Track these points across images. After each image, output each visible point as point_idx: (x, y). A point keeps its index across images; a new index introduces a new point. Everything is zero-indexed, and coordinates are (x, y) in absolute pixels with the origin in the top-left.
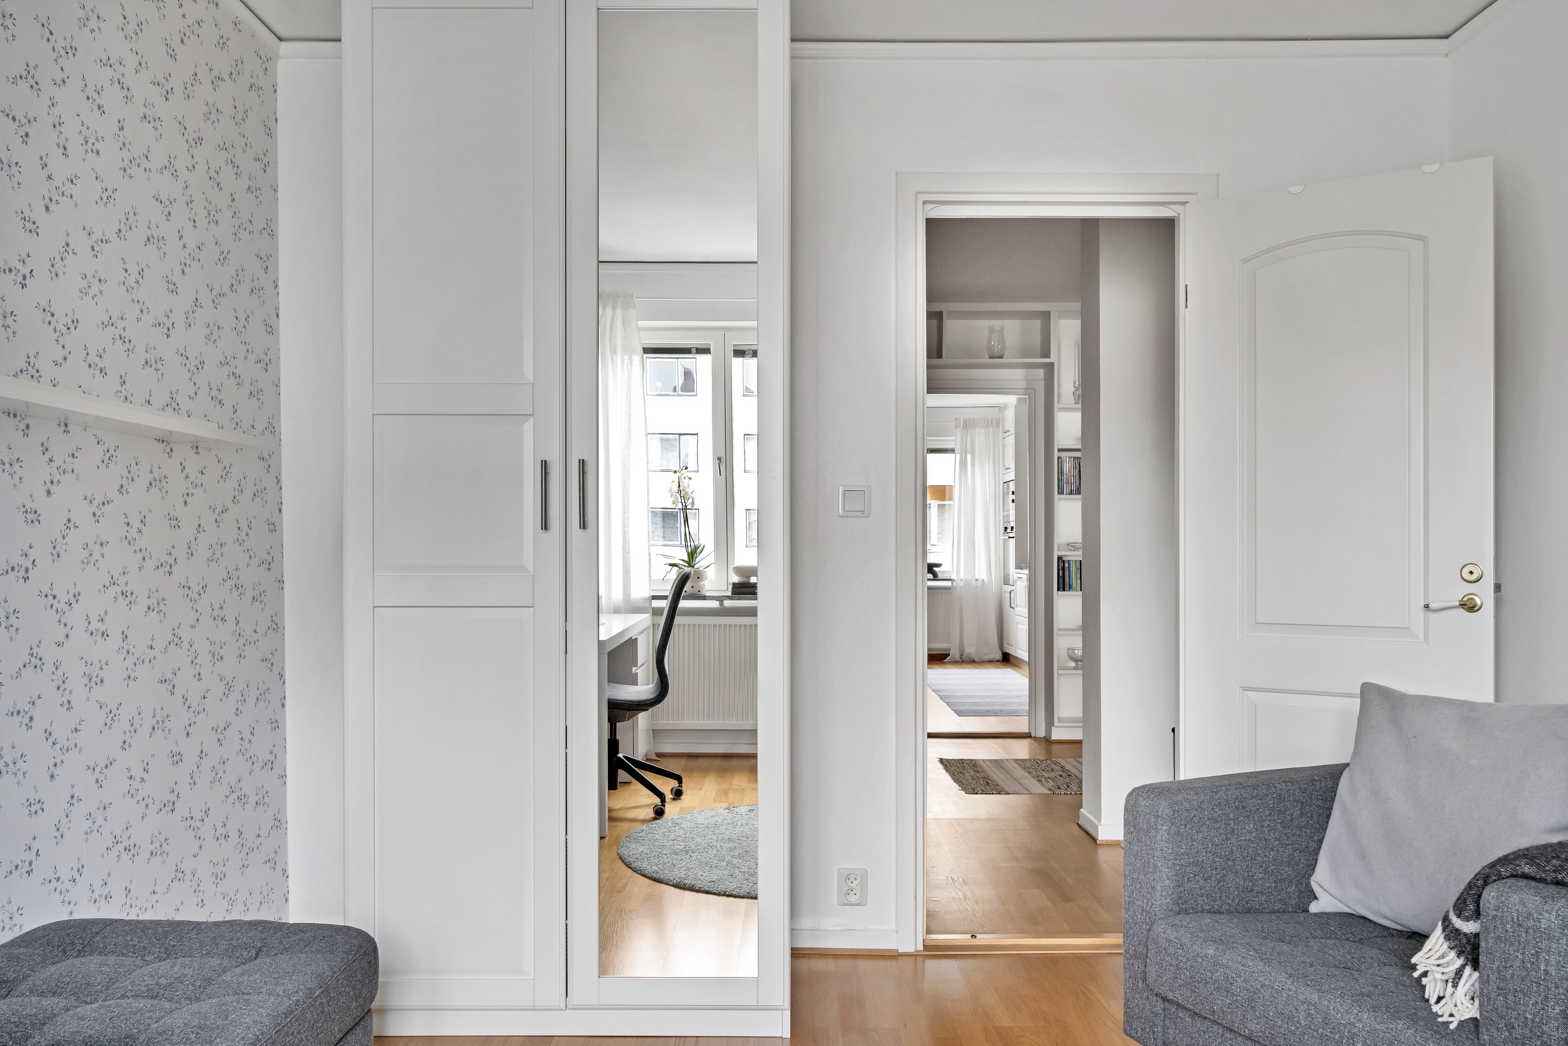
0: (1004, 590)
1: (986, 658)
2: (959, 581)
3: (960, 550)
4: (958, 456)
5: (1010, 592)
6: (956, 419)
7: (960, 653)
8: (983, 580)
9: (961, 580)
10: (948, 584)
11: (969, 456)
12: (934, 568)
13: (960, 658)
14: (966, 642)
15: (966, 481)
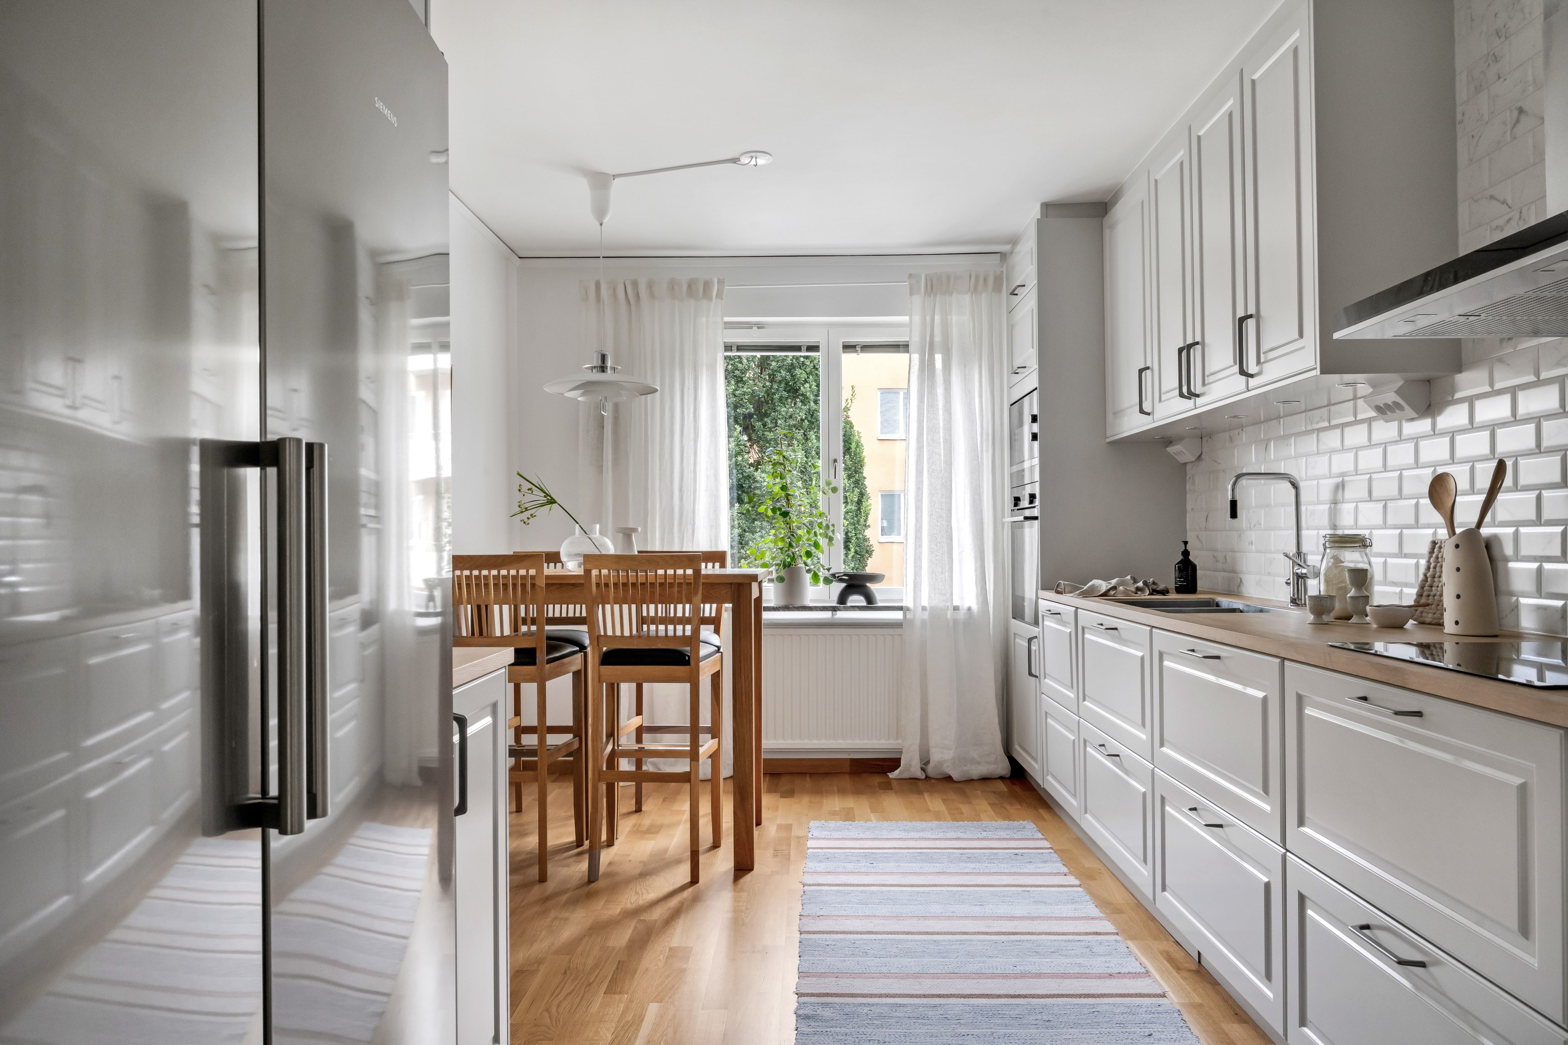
0: (1013, 630)
1: (977, 771)
2: (919, 610)
3: (921, 546)
4: (916, 357)
5: (1030, 641)
6: (910, 276)
7: (921, 760)
8: (969, 609)
9: (924, 609)
10: (898, 615)
11: (938, 358)
12: (868, 584)
13: (923, 769)
14: (934, 739)
15: (932, 405)
